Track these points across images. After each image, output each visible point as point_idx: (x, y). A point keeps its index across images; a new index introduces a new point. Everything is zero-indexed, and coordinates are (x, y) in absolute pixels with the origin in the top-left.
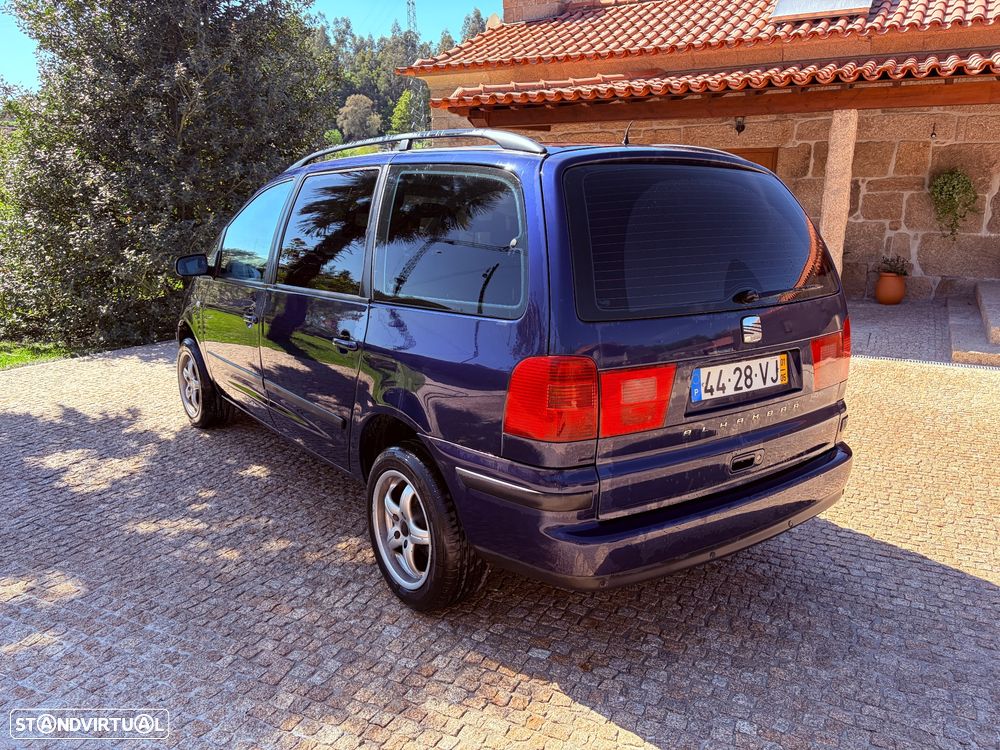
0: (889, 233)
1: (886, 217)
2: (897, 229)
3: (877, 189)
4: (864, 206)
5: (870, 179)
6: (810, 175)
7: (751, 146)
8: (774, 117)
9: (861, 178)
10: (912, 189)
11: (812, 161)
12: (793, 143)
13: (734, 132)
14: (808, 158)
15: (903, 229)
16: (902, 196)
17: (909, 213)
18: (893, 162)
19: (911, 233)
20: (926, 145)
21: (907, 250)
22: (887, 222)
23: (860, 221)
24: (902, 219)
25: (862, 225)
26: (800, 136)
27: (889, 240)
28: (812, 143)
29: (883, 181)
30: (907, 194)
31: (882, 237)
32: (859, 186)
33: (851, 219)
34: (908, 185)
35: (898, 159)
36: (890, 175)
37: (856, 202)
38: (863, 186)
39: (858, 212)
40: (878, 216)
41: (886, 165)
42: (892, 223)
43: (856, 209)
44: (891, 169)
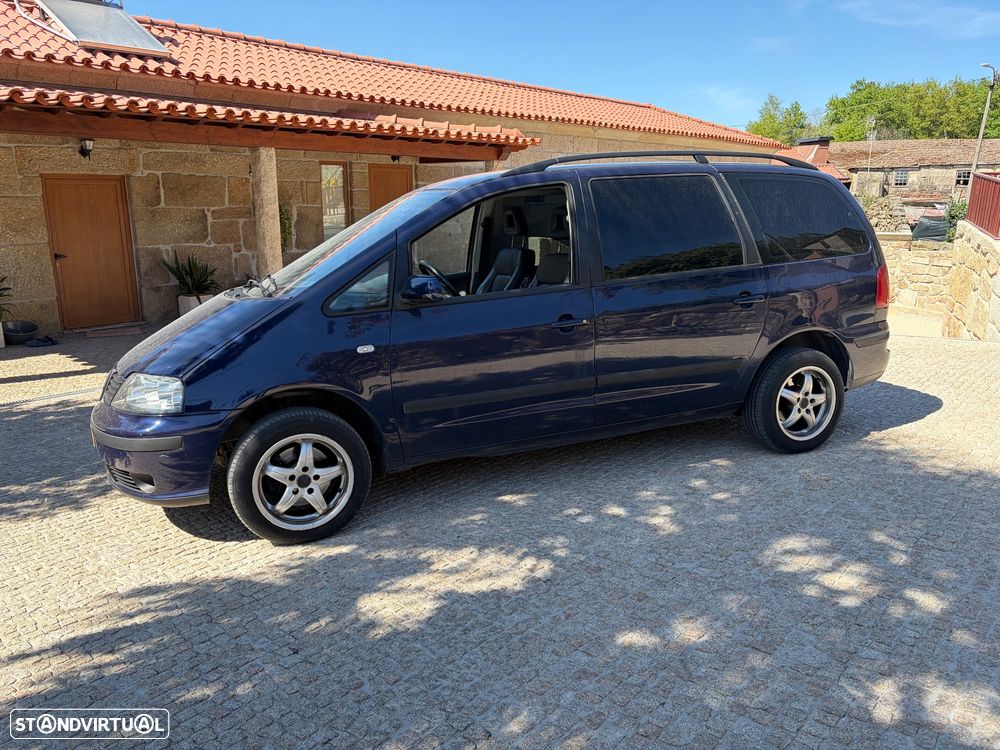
0: (235, 255)
1: (231, 242)
2: (239, 251)
3: (219, 218)
4: (213, 232)
5: (212, 209)
6: (163, 205)
7: (100, 173)
8: (115, 143)
9: (206, 208)
10: (244, 217)
11: (162, 191)
12: (141, 172)
13: (78, 156)
14: (158, 188)
15: (244, 251)
16: (238, 223)
17: (246, 238)
18: (227, 194)
19: (250, 254)
20: (247, 180)
21: (249, 268)
22: (232, 246)
23: (213, 245)
24: (242, 242)
25: (215, 249)
26: (147, 166)
27: (236, 260)
28: (159, 173)
29: (223, 210)
30: (241, 221)
31: (230, 258)
32: (206, 216)
33: (204, 245)
34: (240, 214)
35: (231, 192)
36: (227, 205)
37: (206, 229)
38: (209, 215)
39: (209, 238)
40: (225, 241)
41: (222, 196)
42: (235, 246)
43: (205, 237)
44: (227, 199)
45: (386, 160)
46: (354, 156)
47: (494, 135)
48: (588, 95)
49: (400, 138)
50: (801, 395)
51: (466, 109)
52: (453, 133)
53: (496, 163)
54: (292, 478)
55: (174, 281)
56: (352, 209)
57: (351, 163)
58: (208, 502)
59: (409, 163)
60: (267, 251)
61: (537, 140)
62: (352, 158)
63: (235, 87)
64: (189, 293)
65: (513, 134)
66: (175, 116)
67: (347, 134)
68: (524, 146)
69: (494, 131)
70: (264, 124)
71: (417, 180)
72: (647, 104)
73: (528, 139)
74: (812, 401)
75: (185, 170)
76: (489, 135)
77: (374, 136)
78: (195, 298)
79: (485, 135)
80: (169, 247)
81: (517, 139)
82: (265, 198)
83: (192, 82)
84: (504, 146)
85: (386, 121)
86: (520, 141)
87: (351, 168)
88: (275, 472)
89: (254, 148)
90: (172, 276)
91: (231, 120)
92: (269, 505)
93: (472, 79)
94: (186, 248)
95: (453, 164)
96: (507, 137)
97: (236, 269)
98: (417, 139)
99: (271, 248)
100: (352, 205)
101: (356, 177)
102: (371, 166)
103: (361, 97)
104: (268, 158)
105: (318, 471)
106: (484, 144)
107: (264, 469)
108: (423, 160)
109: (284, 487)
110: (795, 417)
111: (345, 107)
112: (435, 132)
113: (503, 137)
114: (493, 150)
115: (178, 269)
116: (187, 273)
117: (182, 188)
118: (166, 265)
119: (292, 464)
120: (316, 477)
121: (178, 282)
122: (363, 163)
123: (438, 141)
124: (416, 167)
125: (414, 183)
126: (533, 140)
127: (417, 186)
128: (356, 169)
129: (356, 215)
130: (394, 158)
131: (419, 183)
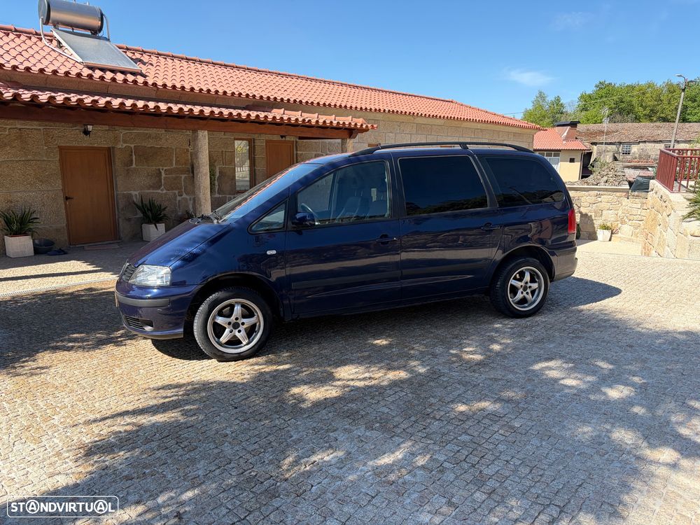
0: (179, 198)
1: (176, 189)
2: (181, 196)
3: (169, 174)
4: (165, 183)
5: (165, 168)
6: (134, 166)
7: (96, 145)
8: (107, 127)
9: (161, 168)
10: (185, 174)
11: (134, 157)
12: (121, 145)
13: (82, 135)
14: (132, 155)
15: (184, 196)
16: (181, 177)
17: (186, 187)
18: (174, 159)
19: (188, 197)
20: (187, 150)
21: (188, 206)
22: (177, 192)
23: (165, 191)
24: (183, 190)
25: (166, 194)
26: (125, 142)
27: (179, 201)
28: (132, 146)
29: (171, 169)
30: (183, 176)
31: (176, 200)
32: (161, 172)
33: (159, 191)
34: (182, 172)
35: (177, 158)
36: (174, 166)
37: (161, 182)
38: (163, 172)
39: (163, 187)
40: (172, 189)
41: (171, 160)
42: (179, 192)
43: (161, 185)
44: (174, 162)
45: (277, 138)
46: (257, 135)
47: (347, 123)
48: (411, 94)
49: (287, 125)
50: (523, 284)
51: (330, 105)
52: (321, 122)
53: (348, 140)
54: (229, 323)
55: (140, 215)
56: (255, 170)
57: (254, 139)
58: (182, 336)
59: (292, 140)
60: (201, 196)
61: (375, 126)
62: (256, 136)
63: (182, 92)
64: (150, 222)
65: (359, 121)
66: (147, 111)
67: (253, 122)
68: (367, 130)
69: (347, 120)
70: (201, 116)
71: (297, 150)
72: (451, 100)
73: (369, 125)
74: (530, 287)
75: (150, 144)
76: (344, 123)
77: (270, 123)
78: (153, 225)
79: (341, 123)
80: (137, 193)
81: (362, 125)
82: (200, 162)
83: (155, 88)
84: (354, 129)
85: (277, 113)
86: (364, 126)
87: (254, 143)
88: (220, 320)
89: (195, 131)
90: (139, 211)
91: (181, 114)
92: (216, 339)
93: (333, 83)
94: (147, 194)
95: (320, 140)
96: (356, 124)
97: (179, 207)
98: (298, 125)
99: (204, 194)
101: (257, 148)
102: (267, 142)
103: (261, 97)
104: (204, 137)
105: (244, 320)
106: (340, 128)
107: (214, 318)
108: (301, 138)
109: (225, 328)
110: (519, 296)
111: (251, 104)
112: (309, 121)
113: (353, 124)
114: (346, 133)
115: (143, 206)
116: (148, 210)
117: (145, 155)
118: (135, 204)
119: (229, 316)
120: (243, 324)
121: (142, 215)
122: (262, 139)
123: (312, 127)
124: (296, 142)
125: (295, 152)
126: (372, 126)
127: (297, 154)
128: (257, 143)
129: (257, 173)
130: (282, 137)
131: (298, 152)
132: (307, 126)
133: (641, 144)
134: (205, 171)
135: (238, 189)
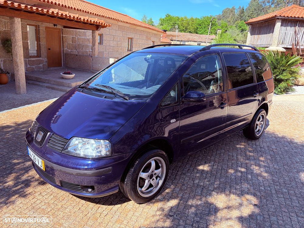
45: (51, 25)
48: (109, 9)
53: (96, 31)
54: (148, 176)
56: (40, 44)
57: (39, 26)
59: (60, 28)
61: (110, 25)
62: (40, 24)
65: (104, 22)
68: (106, 27)
71: (62, 34)
72: (126, 15)
73: (108, 24)
74: (261, 124)
76: (97, 22)
79: (95, 22)
81: (105, 24)
84: (100, 26)
86: (105, 25)
87: (39, 28)
88: (143, 175)
89: (12, 17)
92: (141, 189)
99: (20, 59)
100: (39, 42)
101: (41, 31)
102: (46, 27)
104: (18, 22)
105: (156, 172)
106: (94, 25)
110: (258, 129)
111: (37, 3)
113: (101, 23)
114: (94, 28)
119: (149, 170)
120: (155, 174)
122: (43, 26)
124: (62, 29)
125: (61, 35)
126: (109, 25)
127: (62, 36)
128: (41, 28)
129: (41, 46)
130: (55, 25)
131: (63, 35)
132: (78, 21)
133: (189, 42)
134: (20, 45)
135: (30, 55)
